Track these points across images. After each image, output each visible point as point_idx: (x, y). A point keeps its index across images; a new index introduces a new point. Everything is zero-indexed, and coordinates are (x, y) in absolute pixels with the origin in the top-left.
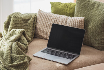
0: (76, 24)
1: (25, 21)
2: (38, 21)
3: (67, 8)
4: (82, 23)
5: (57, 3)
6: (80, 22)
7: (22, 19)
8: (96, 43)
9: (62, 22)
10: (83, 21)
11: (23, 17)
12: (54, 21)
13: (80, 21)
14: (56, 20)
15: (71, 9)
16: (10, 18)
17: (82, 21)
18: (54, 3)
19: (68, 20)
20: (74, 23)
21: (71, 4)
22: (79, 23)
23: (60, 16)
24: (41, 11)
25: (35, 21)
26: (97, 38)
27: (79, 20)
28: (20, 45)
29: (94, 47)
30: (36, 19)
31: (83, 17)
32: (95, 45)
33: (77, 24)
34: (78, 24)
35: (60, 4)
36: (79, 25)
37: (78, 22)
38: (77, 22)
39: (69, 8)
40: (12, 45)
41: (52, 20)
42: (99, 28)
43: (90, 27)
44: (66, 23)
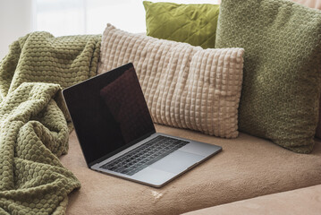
0: (219, 68)
1: (62, 58)
2: (102, 59)
3: (195, 19)
4: (238, 66)
5: (163, 5)
6: (232, 64)
7: (55, 52)
8: (277, 128)
9: (176, 62)
10: (238, 60)
11: (56, 46)
12: (151, 60)
13: (229, 59)
14: (157, 56)
15: (206, 23)
16: (16, 49)
17: (235, 61)
18: (154, 5)
19: (195, 57)
20: (213, 67)
21: (206, 8)
22: (228, 65)
23: (170, 45)
24: (114, 28)
25: (96, 59)
26: (280, 113)
27: (226, 56)
29: (271, 141)
30: (99, 53)
31: (242, 47)
32: (275, 135)
33: (221, 70)
34: (225, 69)
35: (174, 7)
36: (228, 71)
37: (225, 63)
38: (222, 64)
39: (198, 21)
41: (145, 56)
42: (287, 81)
43: (260, 78)
44: (187, 65)
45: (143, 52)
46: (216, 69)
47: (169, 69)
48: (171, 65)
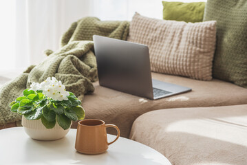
0: (199, 34)
1: (104, 31)
2: (130, 34)
3: (193, 10)
4: (212, 32)
6: (208, 31)
7: (99, 28)
8: (235, 73)
9: (174, 33)
10: (212, 28)
11: (100, 24)
12: (159, 32)
13: (206, 28)
14: (163, 29)
15: (200, 12)
16: (75, 26)
17: (210, 29)
18: (167, 3)
19: (186, 29)
20: (196, 33)
21: (201, 4)
22: (206, 32)
23: (172, 23)
24: (139, 14)
25: (126, 33)
26: (237, 62)
27: (205, 26)
28: (79, 64)
29: (233, 82)
30: (128, 30)
32: (234, 77)
33: (201, 35)
34: (203, 34)
35: (180, 4)
36: (205, 36)
37: (204, 31)
38: (202, 31)
39: (195, 11)
40: (61, 61)
41: (156, 30)
42: (241, 40)
43: (226, 40)
44: (181, 34)
45: (155, 28)
46: (197, 35)
47: (170, 37)
48: (171, 34)
